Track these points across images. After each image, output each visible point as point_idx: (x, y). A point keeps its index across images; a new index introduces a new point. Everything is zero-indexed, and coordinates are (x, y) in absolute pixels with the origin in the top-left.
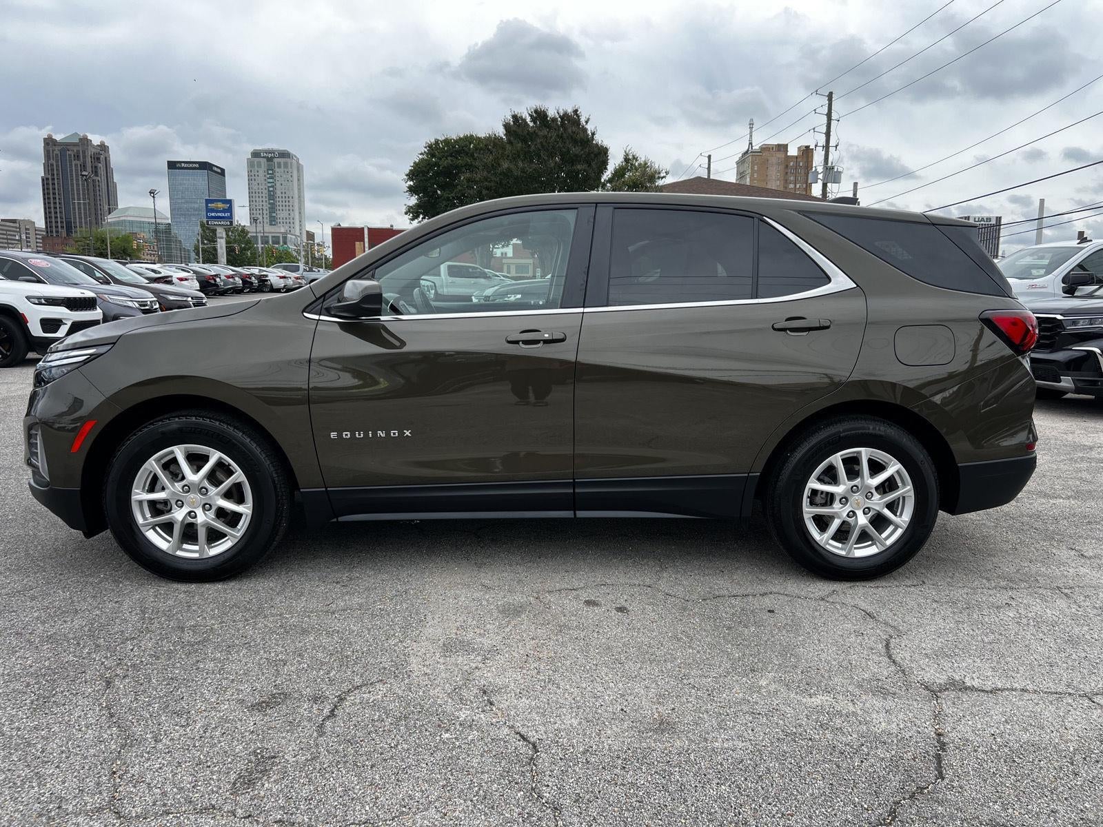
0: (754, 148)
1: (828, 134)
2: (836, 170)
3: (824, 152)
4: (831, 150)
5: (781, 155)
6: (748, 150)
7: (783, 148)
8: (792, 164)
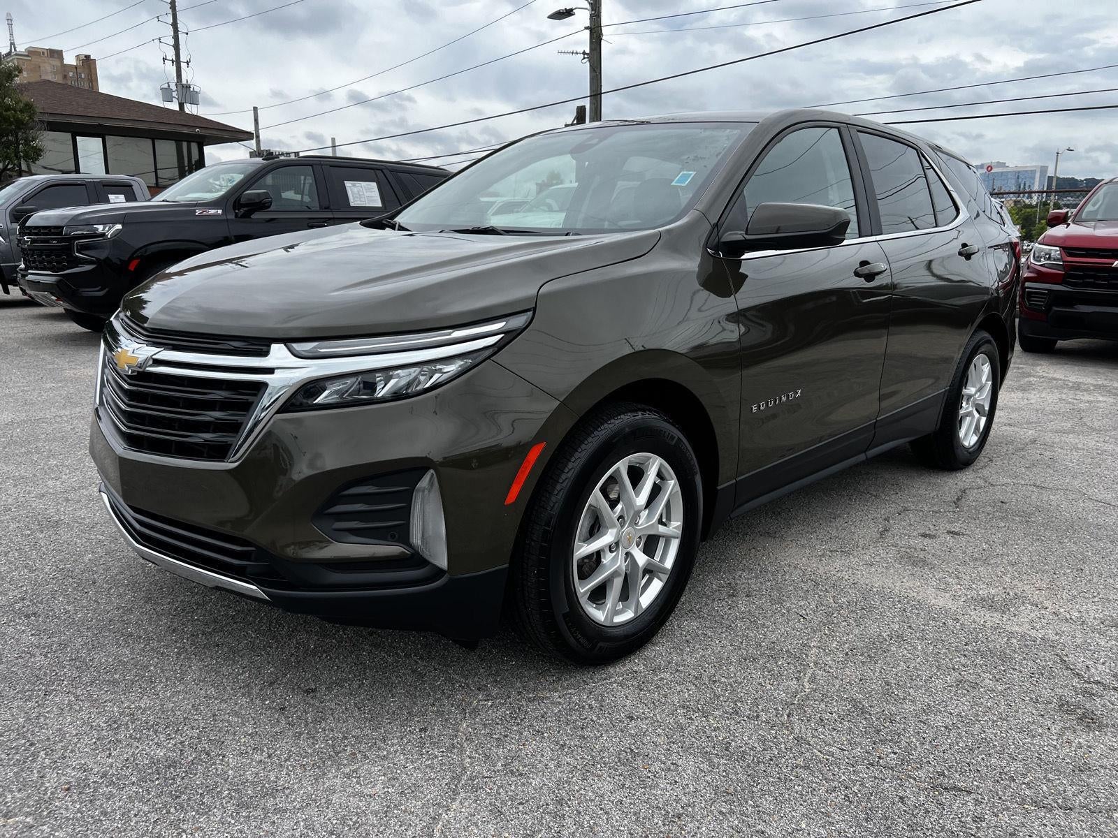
0: (18, 50)
1: (176, 47)
2: (192, 89)
3: (175, 67)
4: (183, 65)
5: (56, 63)
6: (10, 51)
7: (57, 54)
8: (71, 74)
